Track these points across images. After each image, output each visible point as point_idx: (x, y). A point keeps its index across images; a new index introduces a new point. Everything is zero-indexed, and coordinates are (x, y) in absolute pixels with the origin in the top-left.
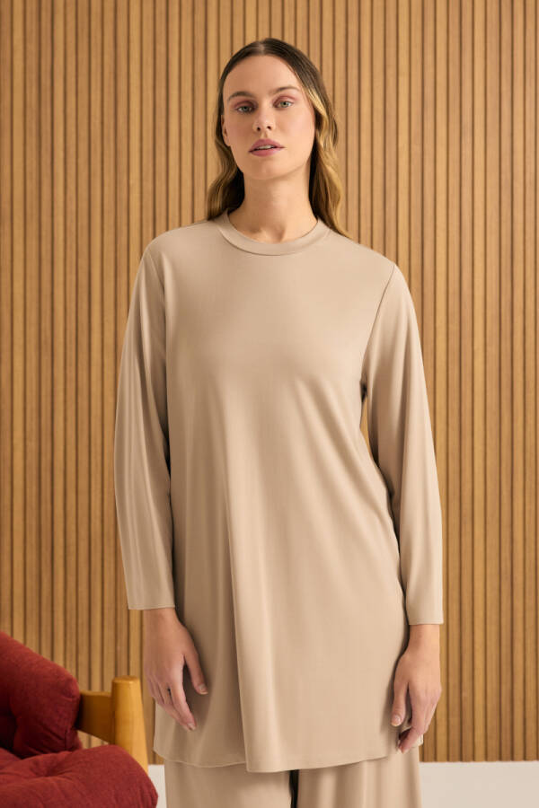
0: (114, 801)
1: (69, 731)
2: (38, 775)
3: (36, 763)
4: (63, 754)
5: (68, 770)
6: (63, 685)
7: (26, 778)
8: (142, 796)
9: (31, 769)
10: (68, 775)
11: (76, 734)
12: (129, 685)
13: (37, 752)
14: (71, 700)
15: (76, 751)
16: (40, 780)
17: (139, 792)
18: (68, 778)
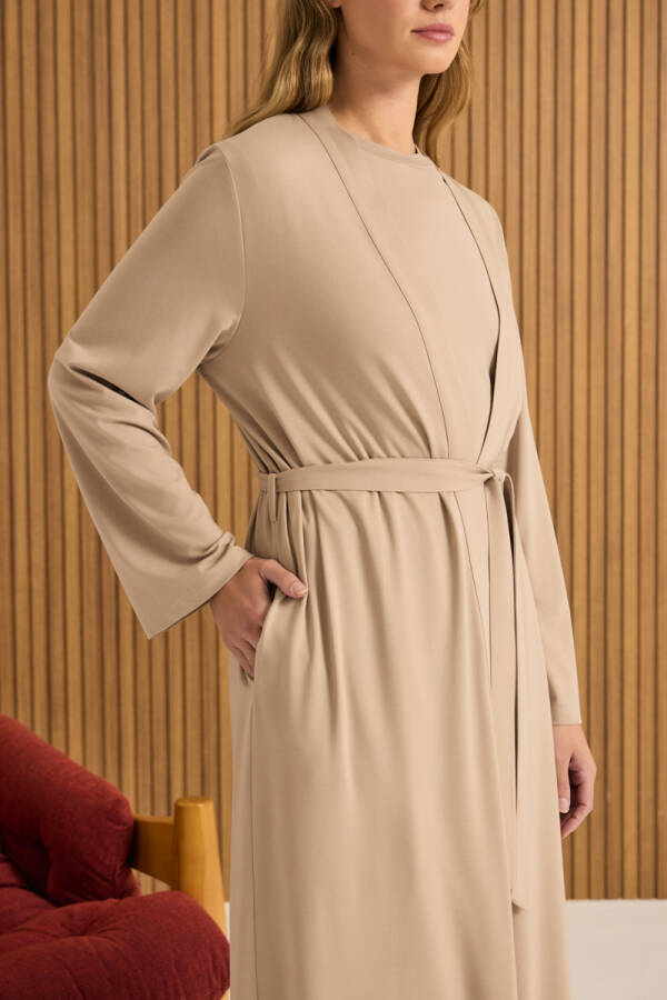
0: (174, 971)
1: (118, 872)
2: (73, 933)
3: (71, 916)
4: (109, 903)
5: (111, 926)
6: (111, 808)
7: (55, 936)
8: (214, 962)
9: (63, 924)
10: (110, 934)
11: (130, 872)
12: (198, 809)
13: (76, 898)
14: (120, 828)
15: (127, 900)
16: (70, 941)
17: (210, 958)
18: (111, 939)
